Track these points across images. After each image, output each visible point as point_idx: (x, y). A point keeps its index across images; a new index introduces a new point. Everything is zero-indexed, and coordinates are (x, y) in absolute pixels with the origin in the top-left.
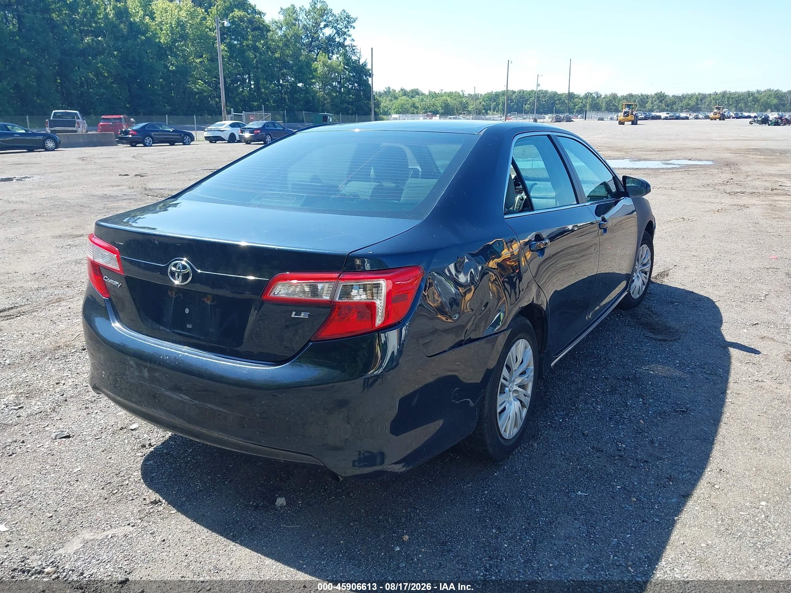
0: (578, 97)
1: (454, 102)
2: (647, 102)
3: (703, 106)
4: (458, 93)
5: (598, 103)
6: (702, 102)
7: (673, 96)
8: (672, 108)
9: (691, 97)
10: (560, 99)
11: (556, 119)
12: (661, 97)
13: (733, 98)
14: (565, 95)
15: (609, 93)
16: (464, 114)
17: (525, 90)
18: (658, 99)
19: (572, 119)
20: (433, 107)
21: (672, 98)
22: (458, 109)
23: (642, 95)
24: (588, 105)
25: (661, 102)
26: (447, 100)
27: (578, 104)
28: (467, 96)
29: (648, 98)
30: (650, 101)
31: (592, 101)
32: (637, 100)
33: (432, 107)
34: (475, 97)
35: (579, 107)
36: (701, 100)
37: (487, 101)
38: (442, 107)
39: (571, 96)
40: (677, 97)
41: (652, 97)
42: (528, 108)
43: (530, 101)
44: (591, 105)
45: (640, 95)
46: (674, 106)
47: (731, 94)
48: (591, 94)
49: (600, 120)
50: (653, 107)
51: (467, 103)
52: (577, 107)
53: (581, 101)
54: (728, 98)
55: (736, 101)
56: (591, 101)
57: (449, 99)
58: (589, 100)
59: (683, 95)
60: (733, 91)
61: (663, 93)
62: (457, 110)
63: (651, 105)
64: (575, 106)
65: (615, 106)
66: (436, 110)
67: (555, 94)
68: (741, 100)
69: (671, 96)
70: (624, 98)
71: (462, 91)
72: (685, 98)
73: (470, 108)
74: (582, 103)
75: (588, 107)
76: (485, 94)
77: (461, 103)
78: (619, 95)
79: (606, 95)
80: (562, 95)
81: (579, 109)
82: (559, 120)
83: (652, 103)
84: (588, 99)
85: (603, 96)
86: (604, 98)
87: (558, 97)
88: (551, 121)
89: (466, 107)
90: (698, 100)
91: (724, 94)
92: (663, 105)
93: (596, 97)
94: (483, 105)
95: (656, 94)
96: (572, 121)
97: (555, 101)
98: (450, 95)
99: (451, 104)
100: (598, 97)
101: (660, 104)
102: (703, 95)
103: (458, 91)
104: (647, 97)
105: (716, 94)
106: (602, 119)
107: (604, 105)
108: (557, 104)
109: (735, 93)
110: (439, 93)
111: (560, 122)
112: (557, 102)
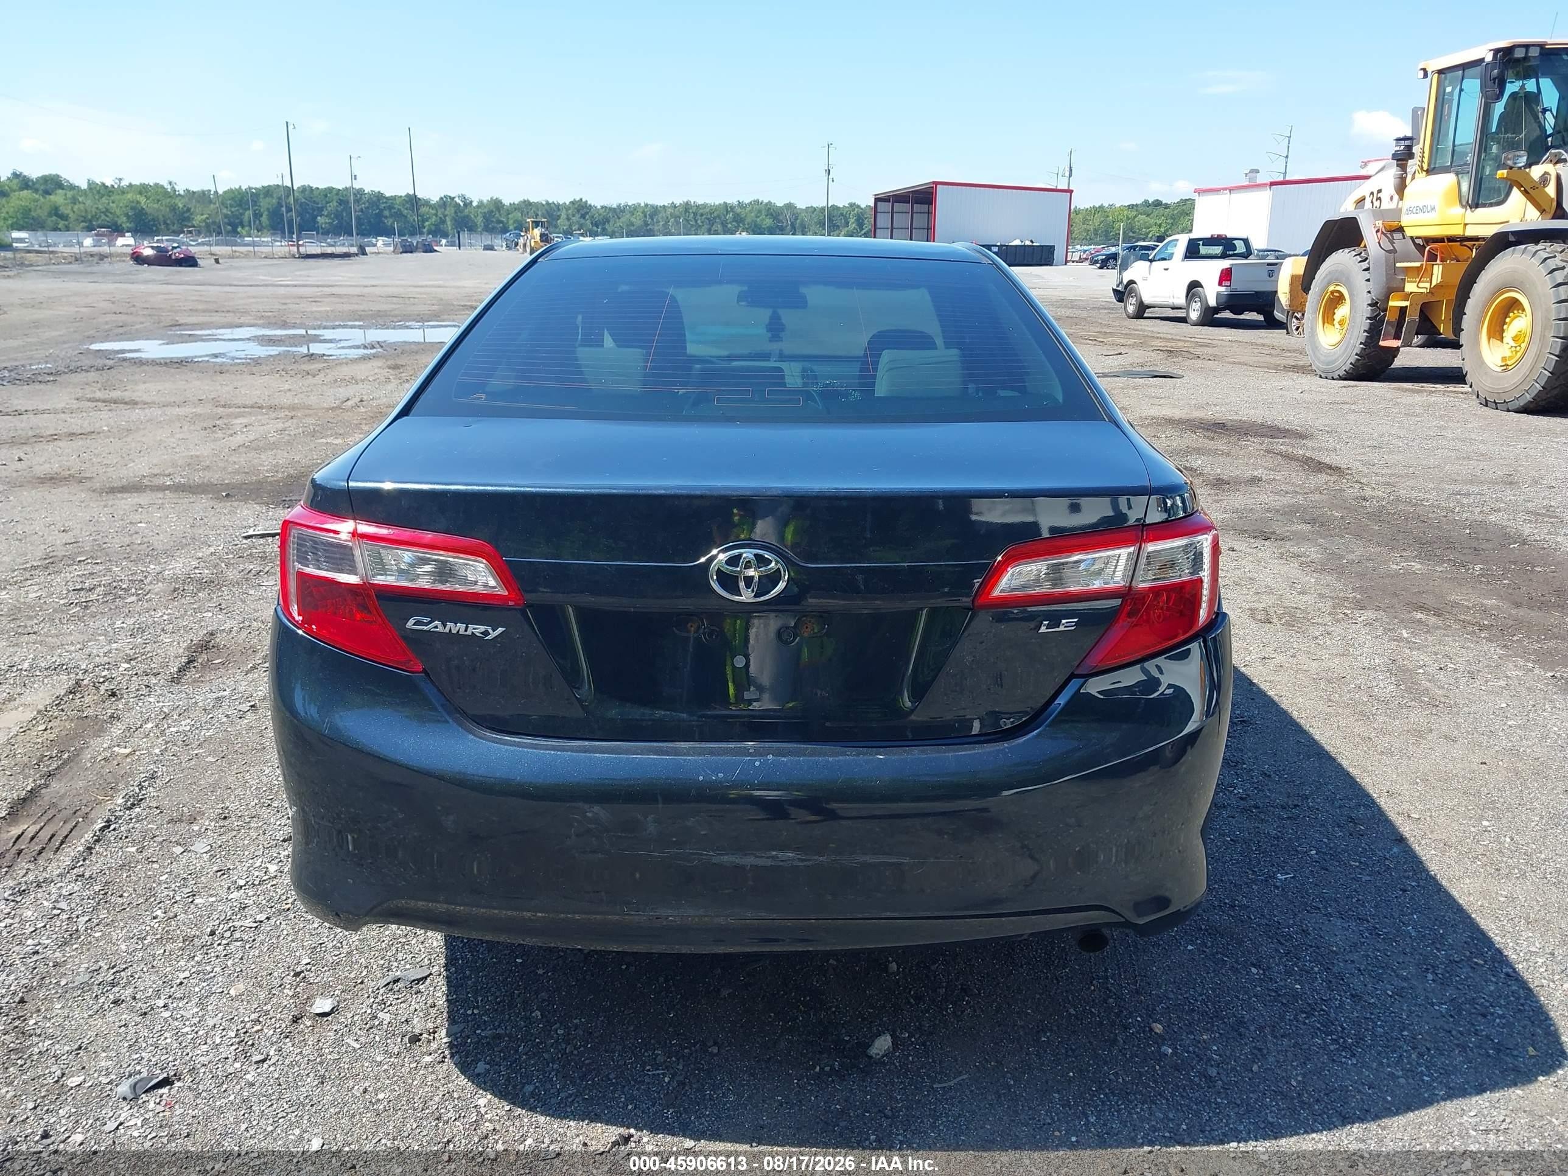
0: (427, 203)
1: (155, 206)
2: (559, 217)
3: (656, 228)
4: (162, 187)
5: (468, 216)
6: (653, 220)
7: (602, 207)
8: (604, 229)
9: (634, 209)
10: (390, 208)
11: (404, 246)
12: (581, 208)
13: (702, 215)
14: (400, 200)
15: (486, 199)
16: (190, 232)
17: (314, 186)
18: (578, 211)
19: (436, 248)
20: (107, 216)
21: (601, 211)
22: (168, 222)
23: (548, 203)
24: (448, 219)
25: (583, 216)
26: (138, 202)
27: (429, 218)
28: (182, 193)
29: (559, 210)
30: (564, 216)
31: (456, 212)
32: (540, 213)
33: (103, 217)
34: (203, 197)
35: (432, 224)
36: (652, 218)
37: (231, 206)
38: (127, 215)
39: (413, 201)
40: (610, 209)
41: (567, 208)
42: (326, 223)
43: (329, 209)
44: (456, 220)
45: (544, 203)
46: (607, 226)
47: (698, 207)
48: (452, 199)
49: (487, 249)
50: (570, 226)
51: (189, 210)
52: (427, 223)
53: (433, 212)
54: (695, 214)
55: (708, 219)
56: (453, 211)
57: (142, 200)
58: (450, 211)
59: (619, 206)
60: (700, 201)
61: (584, 200)
62: (165, 223)
63: (567, 223)
64: (424, 221)
65: (502, 222)
66: (115, 224)
67: (380, 196)
68: (715, 218)
69: (599, 207)
70: (515, 208)
71: (170, 183)
72: (623, 211)
73: (198, 219)
74: (436, 215)
75: (449, 223)
76: (225, 192)
77: (173, 208)
78: (506, 201)
79: (481, 202)
80: (394, 198)
81: (433, 228)
82: (409, 249)
83: (568, 219)
84: (448, 209)
85: (475, 204)
86: (478, 207)
87: (386, 203)
88: (394, 252)
89: (188, 219)
90: (645, 216)
91: (687, 206)
92: (588, 222)
93: (462, 204)
94: (226, 216)
95: (572, 203)
96: (436, 251)
97: (382, 211)
98: (143, 189)
99: (148, 211)
100: (465, 205)
101: (582, 221)
102: (652, 206)
103: (161, 183)
104: (558, 206)
105: (674, 206)
106: (490, 248)
107: (479, 220)
108: (386, 217)
109: (705, 206)
110: (113, 186)
111: (411, 252)
112: (386, 213)
